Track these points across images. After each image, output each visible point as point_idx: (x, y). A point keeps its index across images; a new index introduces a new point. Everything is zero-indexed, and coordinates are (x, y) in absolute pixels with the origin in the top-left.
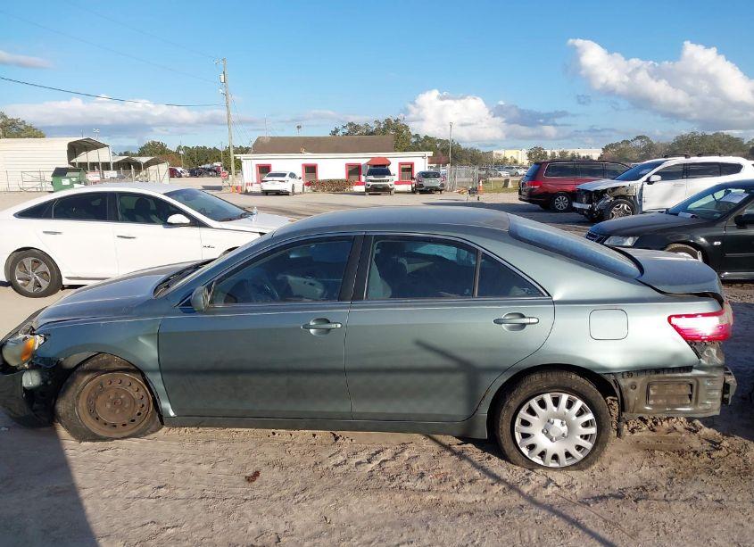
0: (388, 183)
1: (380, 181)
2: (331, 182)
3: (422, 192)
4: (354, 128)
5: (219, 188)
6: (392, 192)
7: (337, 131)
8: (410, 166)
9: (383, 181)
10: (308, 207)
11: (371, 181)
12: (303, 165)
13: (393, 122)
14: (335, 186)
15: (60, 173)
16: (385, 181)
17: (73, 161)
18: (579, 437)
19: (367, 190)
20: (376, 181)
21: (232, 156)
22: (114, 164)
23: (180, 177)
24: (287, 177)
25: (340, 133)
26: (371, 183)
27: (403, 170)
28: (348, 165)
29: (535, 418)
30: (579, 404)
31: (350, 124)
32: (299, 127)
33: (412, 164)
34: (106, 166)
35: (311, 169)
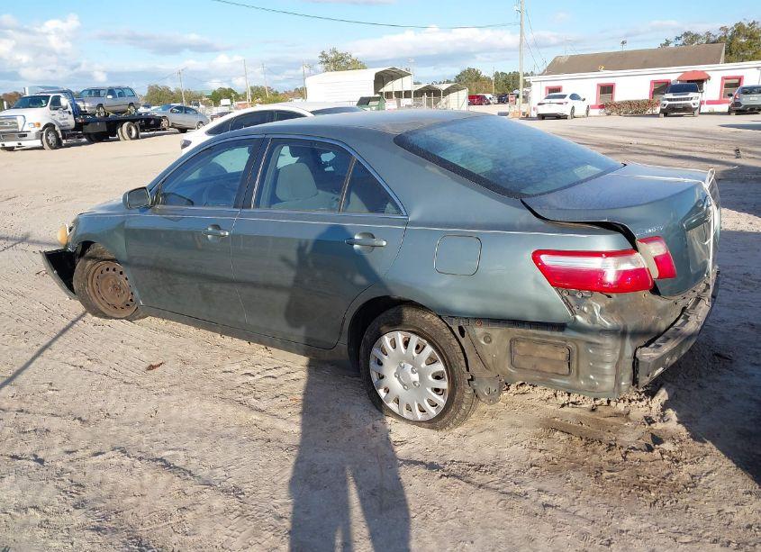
0: (691, 102)
1: (681, 99)
2: (630, 103)
3: (740, 112)
4: (691, 38)
5: (506, 114)
6: (697, 112)
7: (668, 43)
8: (737, 81)
9: (684, 99)
10: (570, 131)
11: (668, 100)
12: (598, 85)
13: (747, 26)
14: (636, 109)
15: (364, 102)
16: (688, 99)
17: (381, 90)
18: (430, 391)
19: (662, 111)
20: (674, 100)
21: (521, 78)
22: (415, 92)
23: (489, 104)
24: (567, 99)
25: (672, 45)
26: (668, 103)
27: (728, 86)
28: (654, 83)
29: (386, 357)
30: (429, 350)
31: (686, 34)
32: (623, 43)
33: (740, 79)
34: (407, 94)
35: (607, 89)
